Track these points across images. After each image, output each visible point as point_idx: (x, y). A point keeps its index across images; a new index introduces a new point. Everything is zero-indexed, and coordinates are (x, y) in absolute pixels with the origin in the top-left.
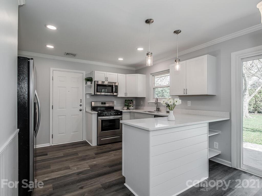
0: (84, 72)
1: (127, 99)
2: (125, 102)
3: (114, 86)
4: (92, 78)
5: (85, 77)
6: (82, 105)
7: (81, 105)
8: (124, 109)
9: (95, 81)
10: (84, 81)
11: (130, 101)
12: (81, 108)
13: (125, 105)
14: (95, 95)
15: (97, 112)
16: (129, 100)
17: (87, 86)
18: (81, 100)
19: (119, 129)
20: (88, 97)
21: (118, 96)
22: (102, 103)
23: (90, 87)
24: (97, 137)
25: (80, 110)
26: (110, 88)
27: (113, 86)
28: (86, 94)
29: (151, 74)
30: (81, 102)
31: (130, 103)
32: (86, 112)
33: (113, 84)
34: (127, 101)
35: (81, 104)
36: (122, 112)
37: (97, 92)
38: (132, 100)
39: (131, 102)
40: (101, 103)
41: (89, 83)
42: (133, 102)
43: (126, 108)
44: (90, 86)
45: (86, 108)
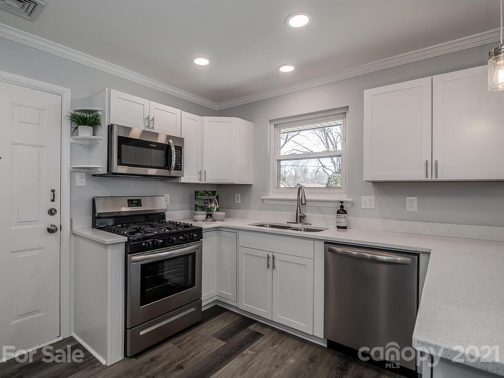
0: (67, 93)
1: (202, 190)
2: (196, 198)
3: (173, 149)
4: (98, 116)
5: (68, 110)
6: (56, 211)
7: (52, 212)
8: (196, 219)
9: (110, 128)
10: (67, 125)
11: (210, 195)
12: (54, 220)
13: (196, 206)
14: (110, 174)
15: (125, 239)
16: (206, 192)
17: (78, 142)
18: (53, 191)
19: (193, 284)
20: (81, 180)
21: (183, 180)
22: (131, 203)
23: (90, 146)
24: (126, 328)
25: (51, 231)
26: (161, 153)
27: (168, 146)
28: (74, 170)
29: (271, 121)
30: (53, 200)
31: (211, 201)
32: (73, 234)
33: (171, 141)
34: (201, 195)
35: (55, 205)
36: (201, 229)
37: (120, 163)
38: (214, 193)
39: (212, 197)
40: (129, 200)
41: (85, 132)
42: (217, 198)
43: (201, 215)
44: (87, 143)
45: (71, 220)
